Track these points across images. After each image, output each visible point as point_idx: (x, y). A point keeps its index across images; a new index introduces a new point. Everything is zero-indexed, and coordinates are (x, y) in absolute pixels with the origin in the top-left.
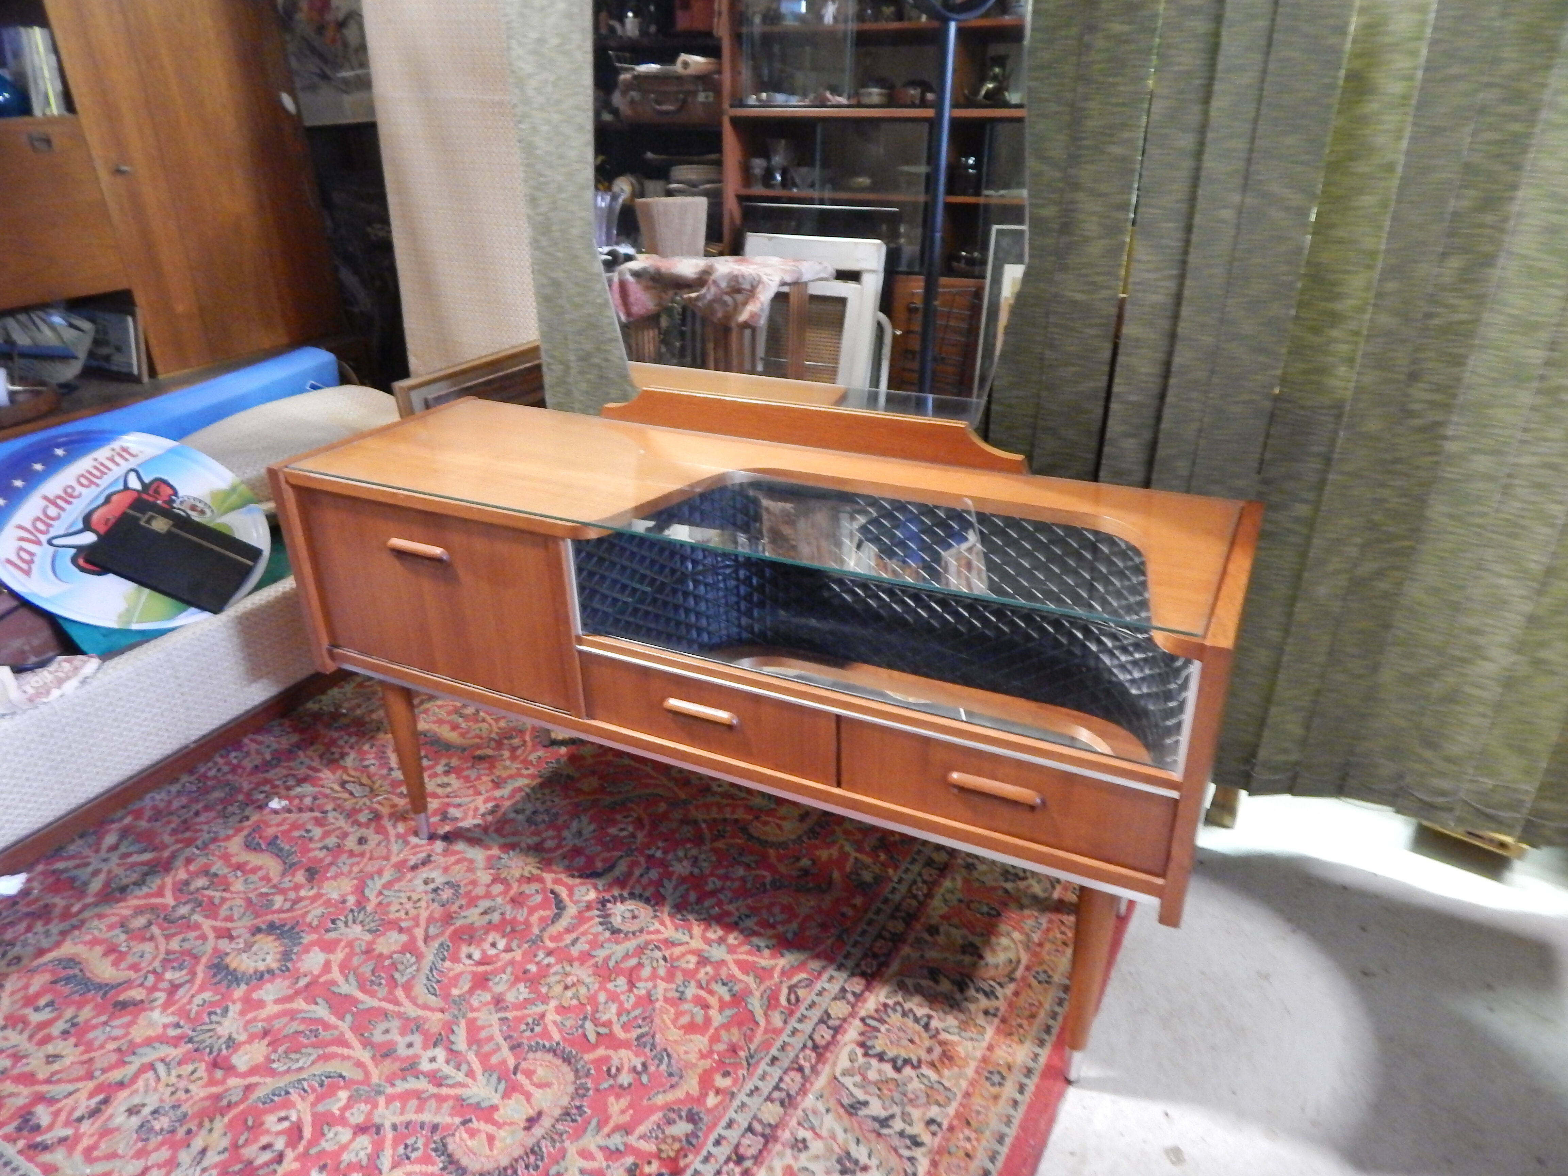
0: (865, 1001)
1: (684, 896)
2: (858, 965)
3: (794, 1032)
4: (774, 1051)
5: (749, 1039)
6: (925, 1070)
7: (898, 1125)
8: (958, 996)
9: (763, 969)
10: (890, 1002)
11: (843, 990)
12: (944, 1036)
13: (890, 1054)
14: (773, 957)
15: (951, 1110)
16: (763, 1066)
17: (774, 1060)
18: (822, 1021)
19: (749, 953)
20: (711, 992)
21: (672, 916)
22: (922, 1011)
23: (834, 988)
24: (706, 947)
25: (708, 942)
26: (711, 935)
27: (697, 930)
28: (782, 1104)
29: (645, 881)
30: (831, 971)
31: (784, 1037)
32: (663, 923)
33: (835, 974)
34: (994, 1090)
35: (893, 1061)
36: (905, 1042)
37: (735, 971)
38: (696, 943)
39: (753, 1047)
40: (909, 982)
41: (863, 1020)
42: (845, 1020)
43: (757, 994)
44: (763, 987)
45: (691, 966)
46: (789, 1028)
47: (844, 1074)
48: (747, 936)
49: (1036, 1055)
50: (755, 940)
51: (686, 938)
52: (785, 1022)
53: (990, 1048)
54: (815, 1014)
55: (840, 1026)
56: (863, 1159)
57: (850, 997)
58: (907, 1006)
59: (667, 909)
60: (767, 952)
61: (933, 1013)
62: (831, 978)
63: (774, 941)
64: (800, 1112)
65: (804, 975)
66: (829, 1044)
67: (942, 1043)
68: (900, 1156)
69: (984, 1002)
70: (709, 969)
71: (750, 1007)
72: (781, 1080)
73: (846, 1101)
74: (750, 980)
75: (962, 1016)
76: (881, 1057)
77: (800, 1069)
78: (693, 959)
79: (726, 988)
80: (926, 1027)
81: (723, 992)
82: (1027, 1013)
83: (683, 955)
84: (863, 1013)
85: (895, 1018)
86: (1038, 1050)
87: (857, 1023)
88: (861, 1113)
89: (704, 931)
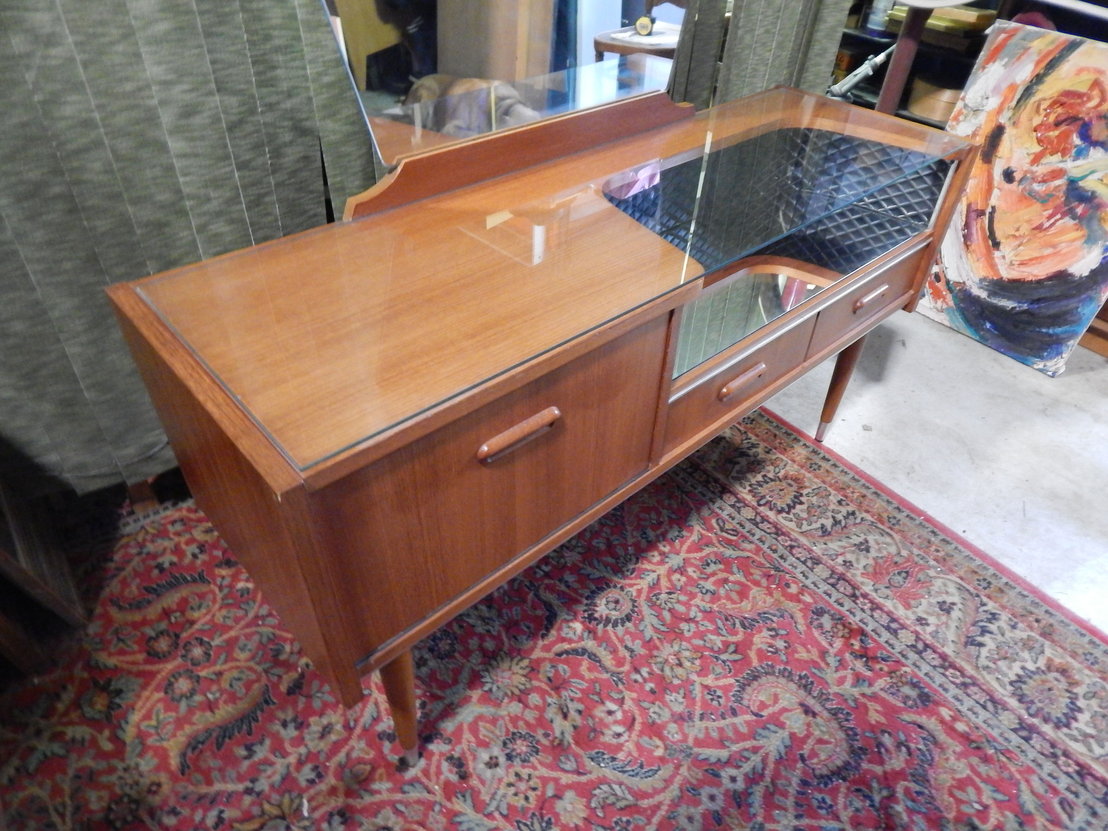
0: (745, 499)
1: (606, 565)
2: (713, 492)
3: (760, 540)
4: (775, 556)
5: (760, 566)
6: (805, 492)
7: (839, 517)
8: (752, 459)
9: (699, 540)
10: (748, 488)
11: (733, 506)
12: (781, 475)
13: (789, 502)
14: (691, 532)
15: (833, 492)
16: (786, 565)
17: (781, 557)
18: (756, 524)
19: (682, 544)
20: (714, 574)
21: (625, 577)
22: (759, 478)
23: (729, 510)
24: (667, 566)
25: (662, 563)
26: (657, 558)
27: (646, 566)
28: (817, 564)
29: (576, 585)
30: (715, 507)
31: (765, 547)
32: (631, 586)
33: (717, 505)
34: (822, 470)
35: (795, 503)
36: (781, 493)
37: (698, 555)
38: (662, 570)
39: (768, 565)
40: (734, 474)
41: (760, 505)
42: (757, 513)
43: (722, 549)
44: (717, 545)
45: (684, 579)
46: (757, 542)
47: (800, 528)
48: (664, 539)
49: (805, 445)
50: (670, 536)
51: (654, 576)
52: (751, 542)
53: (794, 461)
54: (748, 526)
55: (762, 517)
56: (861, 539)
57: (738, 505)
58: (753, 481)
59: (616, 579)
60: (685, 533)
61: (763, 473)
62: (720, 508)
63: (676, 527)
64: (825, 558)
65: (714, 522)
66: (775, 527)
67: (786, 477)
68: (860, 523)
69: (760, 450)
70: (690, 570)
71: (734, 556)
72: (798, 559)
73: (820, 533)
74: (707, 550)
75: (768, 463)
76: (791, 507)
77: (792, 547)
78: (676, 576)
79: (712, 565)
80: (772, 480)
81: (713, 568)
82: (772, 437)
83: (670, 580)
84: (755, 504)
85: (762, 491)
86: (801, 443)
87: (761, 509)
88: (829, 529)
89: (650, 562)
